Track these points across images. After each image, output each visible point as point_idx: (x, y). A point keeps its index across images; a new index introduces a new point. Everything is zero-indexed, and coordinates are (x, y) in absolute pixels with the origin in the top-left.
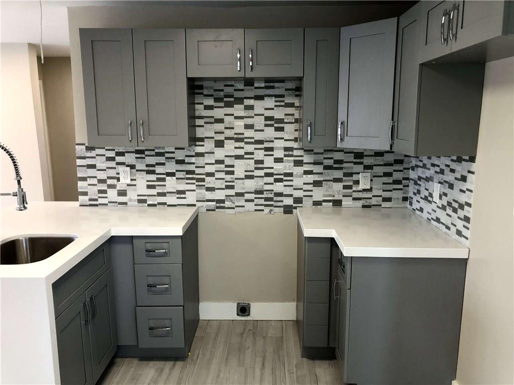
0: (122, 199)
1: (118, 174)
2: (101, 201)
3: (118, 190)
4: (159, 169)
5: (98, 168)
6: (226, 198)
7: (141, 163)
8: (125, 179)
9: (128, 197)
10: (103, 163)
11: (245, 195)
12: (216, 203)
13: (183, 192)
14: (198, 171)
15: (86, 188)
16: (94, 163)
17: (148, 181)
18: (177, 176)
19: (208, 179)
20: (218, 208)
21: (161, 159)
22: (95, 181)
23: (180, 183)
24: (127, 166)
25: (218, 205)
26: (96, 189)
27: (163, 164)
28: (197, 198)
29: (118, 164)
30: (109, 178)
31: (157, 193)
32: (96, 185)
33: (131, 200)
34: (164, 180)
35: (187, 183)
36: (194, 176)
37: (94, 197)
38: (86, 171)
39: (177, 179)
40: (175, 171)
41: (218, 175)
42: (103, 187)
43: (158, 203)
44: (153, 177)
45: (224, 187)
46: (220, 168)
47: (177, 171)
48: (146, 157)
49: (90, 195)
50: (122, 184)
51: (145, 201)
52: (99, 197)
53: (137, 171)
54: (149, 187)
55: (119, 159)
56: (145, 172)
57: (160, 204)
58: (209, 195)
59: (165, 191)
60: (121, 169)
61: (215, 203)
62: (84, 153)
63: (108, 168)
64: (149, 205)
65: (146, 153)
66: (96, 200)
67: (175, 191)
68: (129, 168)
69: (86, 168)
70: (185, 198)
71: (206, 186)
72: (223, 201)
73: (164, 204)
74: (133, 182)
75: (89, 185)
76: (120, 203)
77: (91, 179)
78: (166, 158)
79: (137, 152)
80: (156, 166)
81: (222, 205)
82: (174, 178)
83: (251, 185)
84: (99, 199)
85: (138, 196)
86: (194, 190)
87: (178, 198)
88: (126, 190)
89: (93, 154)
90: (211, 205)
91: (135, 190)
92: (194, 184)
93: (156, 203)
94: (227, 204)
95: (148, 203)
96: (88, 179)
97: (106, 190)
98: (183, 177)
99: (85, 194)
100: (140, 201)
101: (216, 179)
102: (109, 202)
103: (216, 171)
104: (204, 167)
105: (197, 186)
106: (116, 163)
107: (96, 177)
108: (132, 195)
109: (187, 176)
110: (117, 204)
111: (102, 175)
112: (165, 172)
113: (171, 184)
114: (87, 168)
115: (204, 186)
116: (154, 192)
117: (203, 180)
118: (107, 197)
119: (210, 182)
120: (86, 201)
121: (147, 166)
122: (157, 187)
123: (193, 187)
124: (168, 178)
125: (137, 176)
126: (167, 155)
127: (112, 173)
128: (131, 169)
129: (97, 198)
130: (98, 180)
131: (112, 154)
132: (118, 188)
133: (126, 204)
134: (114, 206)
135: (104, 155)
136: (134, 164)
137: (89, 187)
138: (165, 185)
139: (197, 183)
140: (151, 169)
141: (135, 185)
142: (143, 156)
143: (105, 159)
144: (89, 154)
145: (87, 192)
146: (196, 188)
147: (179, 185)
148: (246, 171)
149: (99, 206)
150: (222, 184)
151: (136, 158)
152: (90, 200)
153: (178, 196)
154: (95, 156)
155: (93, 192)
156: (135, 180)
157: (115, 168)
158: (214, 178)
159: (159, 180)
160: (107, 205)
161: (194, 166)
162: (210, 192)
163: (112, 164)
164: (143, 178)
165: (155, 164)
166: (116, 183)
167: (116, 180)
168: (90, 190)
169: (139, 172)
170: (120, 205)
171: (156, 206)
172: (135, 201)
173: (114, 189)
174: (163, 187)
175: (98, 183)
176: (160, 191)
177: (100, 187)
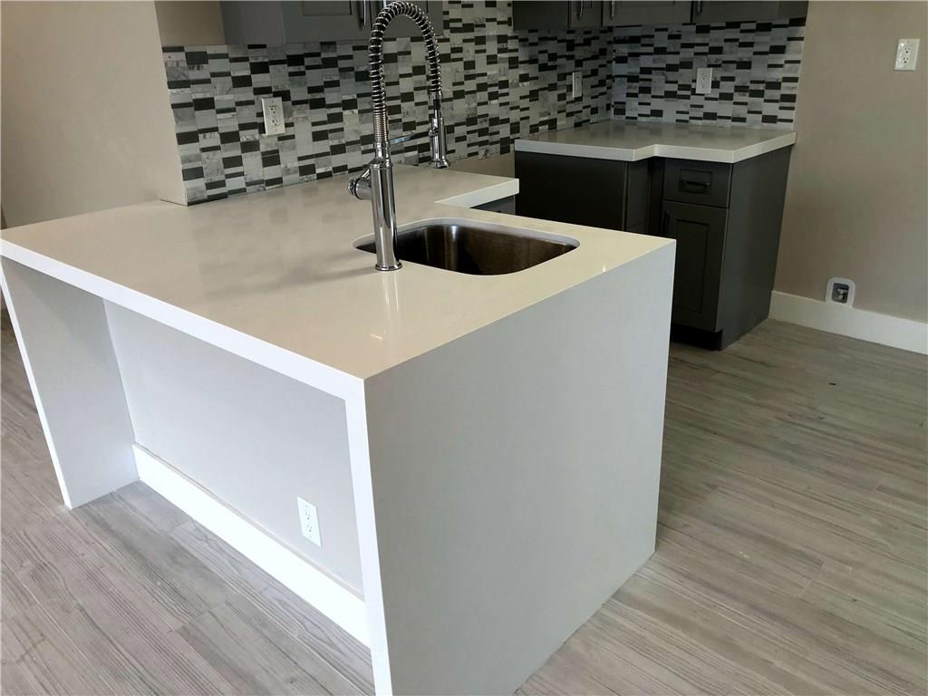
0: (272, 172)
1: (260, 115)
2: (233, 184)
3: (263, 154)
4: (331, 96)
5: (218, 106)
6: (431, 141)
7: (300, 85)
8: (274, 125)
9: (282, 166)
10: (227, 93)
11: (456, 128)
12: (419, 152)
14: (391, 91)
15: (198, 158)
16: (208, 96)
17: (314, 124)
18: (360, 107)
19: (406, 106)
20: (422, 160)
21: (332, 74)
22: (213, 139)
23: (366, 121)
24: (276, 95)
25: (421, 155)
26: (218, 157)
27: (335, 84)
29: (259, 91)
30: (244, 127)
31: (331, 147)
32: (216, 148)
33: (287, 171)
34: (340, 118)
37: (216, 178)
38: (194, 117)
39: (360, 112)
40: (355, 97)
41: (418, 97)
42: (233, 151)
43: (333, 169)
44: (321, 114)
46: (420, 82)
47: (359, 96)
48: (307, 72)
49: (207, 175)
50: (269, 136)
51: (312, 169)
52: (228, 176)
53: (295, 103)
54: (318, 136)
55: (260, 80)
56: (308, 105)
57: (337, 169)
60: (265, 102)
61: (416, 152)
62: (186, 73)
63: (239, 104)
64: (320, 176)
65: (308, 61)
66: (222, 184)
67: (359, 138)
68: (280, 98)
69: (193, 108)
71: (404, 120)
72: (426, 147)
73: (343, 168)
74: (290, 131)
75: (204, 150)
76: (270, 182)
77: (208, 135)
78: (341, 70)
79: (294, 60)
80: (326, 90)
81: (426, 154)
82: (356, 111)
83: (461, 108)
85: (300, 159)
87: (364, 152)
88: (277, 151)
89: (203, 73)
90: (411, 157)
91: (294, 148)
93: (330, 169)
95: (319, 171)
96: (201, 136)
97: (240, 157)
98: (366, 107)
99: (198, 173)
100: (306, 170)
101: (417, 104)
102: (248, 184)
103: (416, 89)
104: (397, 83)
105: (390, 122)
106: (254, 89)
107: (215, 129)
108: (289, 160)
110: (264, 185)
111: (228, 123)
112: (340, 101)
113: (353, 125)
114: (196, 110)
115: (400, 120)
116: (324, 146)
117: (397, 110)
118: (241, 174)
119: (408, 111)
120: (202, 192)
121: (311, 90)
122: (330, 135)
124: (346, 113)
125: (295, 115)
126: (342, 64)
127: (247, 115)
128: (283, 100)
129: (223, 178)
130: (221, 134)
131: (242, 70)
132: (263, 148)
133: (278, 181)
134: (259, 190)
135: (228, 74)
136: (287, 88)
137: (204, 155)
138: (342, 129)
139: (389, 118)
141: (292, 137)
142: (302, 68)
143: (231, 84)
144: (194, 74)
145: (201, 168)
146: (391, 128)
147: (364, 125)
148: (454, 84)
149: (229, 198)
150: (424, 113)
151: (291, 74)
152: (210, 186)
153: (363, 148)
154: (209, 76)
155: (213, 165)
156: (292, 125)
157: (251, 103)
158: (412, 103)
159: (331, 119)
160: (242, 191)
162: (409, 132)
163: (245, 93)
164: (306, 118)
165: (323, 84)
166: (257, 137)
167: (257, 130)
168: (207, 161)
169: (298, 106)
170: (270, 187)
171: (331, 176)
172: (295, 172)
173: (254, 153)
174: (340, 133)
175: (222, 143)
176: (336, 142)
177: (226, 151)
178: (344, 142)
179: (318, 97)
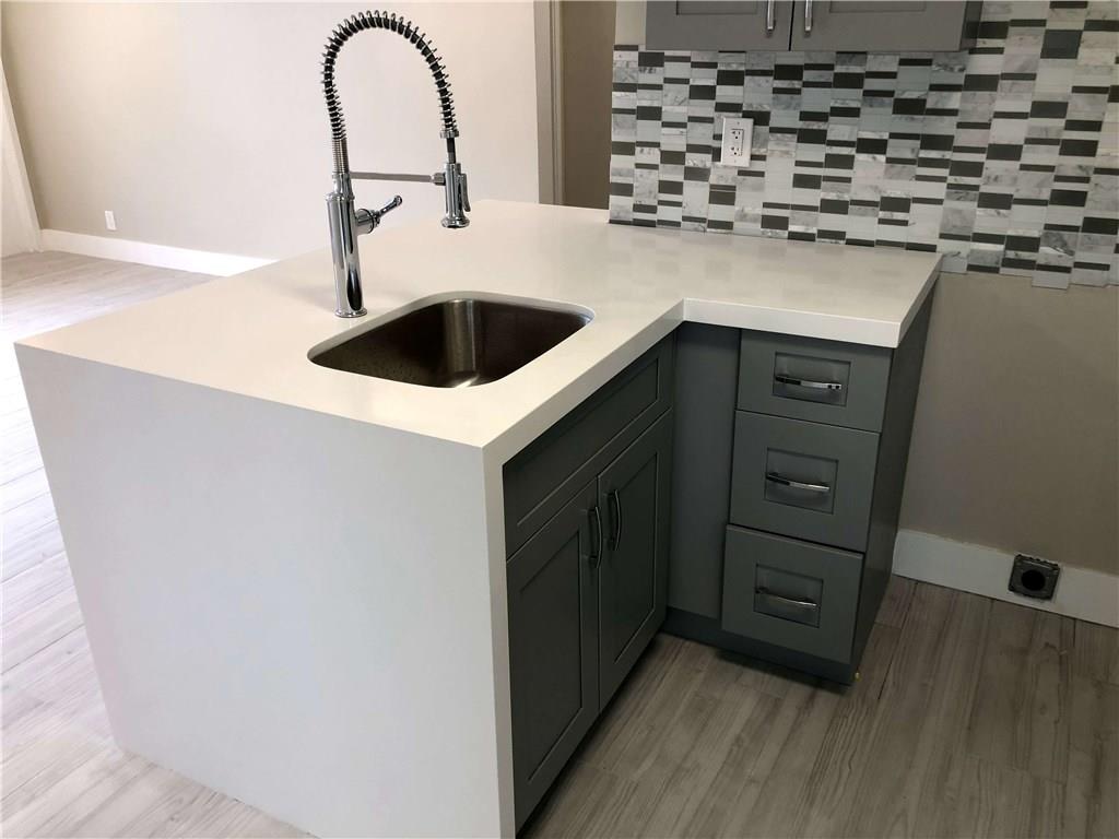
0: (720, 212)
1: (718, 137)
2: (665, 213)
3: (712, 186)
4: (838, 129)
5: (665, 118)
6: (1046, 236)
7: (788, 107)
8: (735, 156)
9: (737, 208)
10: (680, 104)
12: (1007, 248)
13: (902, 204)
14: (964, 138)
15: (630, 173)
16: (656, 104)
17: (799, 163)
18: (891, 153)
19: (994, 167)
20: (1008, 263)
21: (851, 98)
22: (653, 156)
23: (898, 176)
24: (747, 115)
25: (1011, 254)
26: (654, 178)
27: (853, 113)
28: (943, 226)
29: (721, 107)
30: (693, 148)
31: (823, 201)
32: (655, 167)
33: (743, 217)
34: (847, 162)
35: (920, 178)
36: (948, 155)
37: (647, 202)
38: (634, 126)
39: (889, 161)
40: (886, 136)
41: (1031, 156)
42: (674, 174)
43: (819, 231)
44: (817, 152)
45: (1046, 195)
46: (1046, 130)
47: (893, 136)
48: (805, 90)
49: (638, 195)
50: (725, 167)
51: (782, 223)
52: (662, 203)
53: (774, 130)
54: (801, 181)
55: (726, 93)
56: (796, 136)
57: (824, 234)
58: (987, 220)
59: (847, 197)
60: (728, 122)
61: (1001, 247)
62: (635, 75)
63: (691, 119)
64: (794, 236)
65: (808, 75)
66: (652, 210)
67: (878, 199)
68: (751, 121)
69: (634, 116)
70: (904, 223)
71: (984, 189)
72: (1032, 244)
73: (838, 235)
74: (758, 166)
75: (638, 166)
76: (715, 224)
77: (646, 149)
78: (867, 93)
79: (782, 72)
80: (831, 119)
81: (1025, 255)
82: (882, 158)
84: (659, 207)
85: (766, 205)
86: (939, 202)
87: (882, 221)
88: (734, 188)
89: (655, 76)
90: (985, 252)
91: (760, 188)
92: (942, 179)
93: (814, 231)
94: (1047, 253)
95: (792, 228)
96: (638, 149)
97: (681, 184)
98: (909, 155)
99: (626, 190)
100: (768, 222)
101: (1024, 167)
102: (685, 219)
103: (1029, 141)
104: (987, 126)
105: (950, 186)
106: (717, 104)
107: (657, 145)
108: (750, 202)
109: (924, 154)
110: (705, 225)
111: (674, 140)
112: (854, 139)
113: (869, 176)
114: (638, 118)
115: (976, 188)
116: (812, 197)
117: (976, 170)
118: (679, 204)
119: (999, 176)
120: (627, 212)
121: (805, 116)
122: (823, 184)
123: (937, 190)
124: (861, 158)
125: (771, 146)
126: (871, 84)
127: (701, 135)
128: (755, 124)
129: (655, 203)
130: (662, 152)
131: (706, 78)
132: (713, 179)
133: (727, 226)
134: (696, 230)
135: (686, 81)
136: (767, 108)
137: (638, 172)
138: (848, 180)
139: (951, 180)
140: (815, 126)
141: (761, 174)
142: (797, 84)
143: (687, 94)
144: (646, 78)
145: (631, 186)
146: (948, 195)
147: (894, 182)
149: (659, 229)
150: (1040, 185)
151: (776, 91)
152: (638, 208)
153: (882, 214)
154: (661, 82)
155: (646, 185)
156: (763, 158)
157: (710, 120)
158: (1015, 165)
159: (832, 161)
160: (677, 224)
161: (955, 120)
162: (992, 211)
163: (705, 108)
164: (787, 153)
165: (828, 110)
166: (709, 164)
167: (710, 156)
168: (640, 179)
169: (779, 135)
170: (713, 230)
171: (814, 240)
172: (755, 221)
173: (700, 183)
174: (843, 185)
175: (662, 162)
176: (832, 196)
177: (666, 172)
178: (848, 199)
179: (815, 127)
